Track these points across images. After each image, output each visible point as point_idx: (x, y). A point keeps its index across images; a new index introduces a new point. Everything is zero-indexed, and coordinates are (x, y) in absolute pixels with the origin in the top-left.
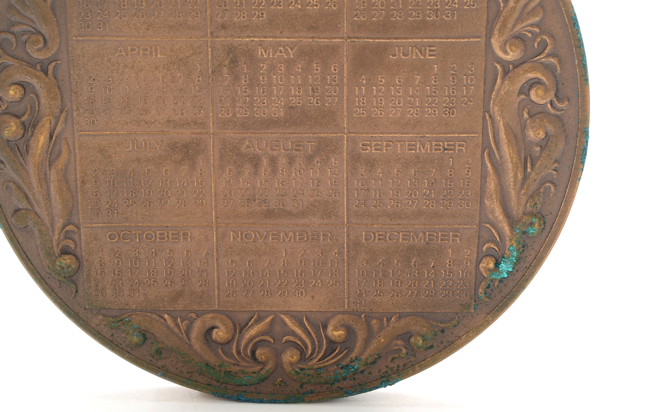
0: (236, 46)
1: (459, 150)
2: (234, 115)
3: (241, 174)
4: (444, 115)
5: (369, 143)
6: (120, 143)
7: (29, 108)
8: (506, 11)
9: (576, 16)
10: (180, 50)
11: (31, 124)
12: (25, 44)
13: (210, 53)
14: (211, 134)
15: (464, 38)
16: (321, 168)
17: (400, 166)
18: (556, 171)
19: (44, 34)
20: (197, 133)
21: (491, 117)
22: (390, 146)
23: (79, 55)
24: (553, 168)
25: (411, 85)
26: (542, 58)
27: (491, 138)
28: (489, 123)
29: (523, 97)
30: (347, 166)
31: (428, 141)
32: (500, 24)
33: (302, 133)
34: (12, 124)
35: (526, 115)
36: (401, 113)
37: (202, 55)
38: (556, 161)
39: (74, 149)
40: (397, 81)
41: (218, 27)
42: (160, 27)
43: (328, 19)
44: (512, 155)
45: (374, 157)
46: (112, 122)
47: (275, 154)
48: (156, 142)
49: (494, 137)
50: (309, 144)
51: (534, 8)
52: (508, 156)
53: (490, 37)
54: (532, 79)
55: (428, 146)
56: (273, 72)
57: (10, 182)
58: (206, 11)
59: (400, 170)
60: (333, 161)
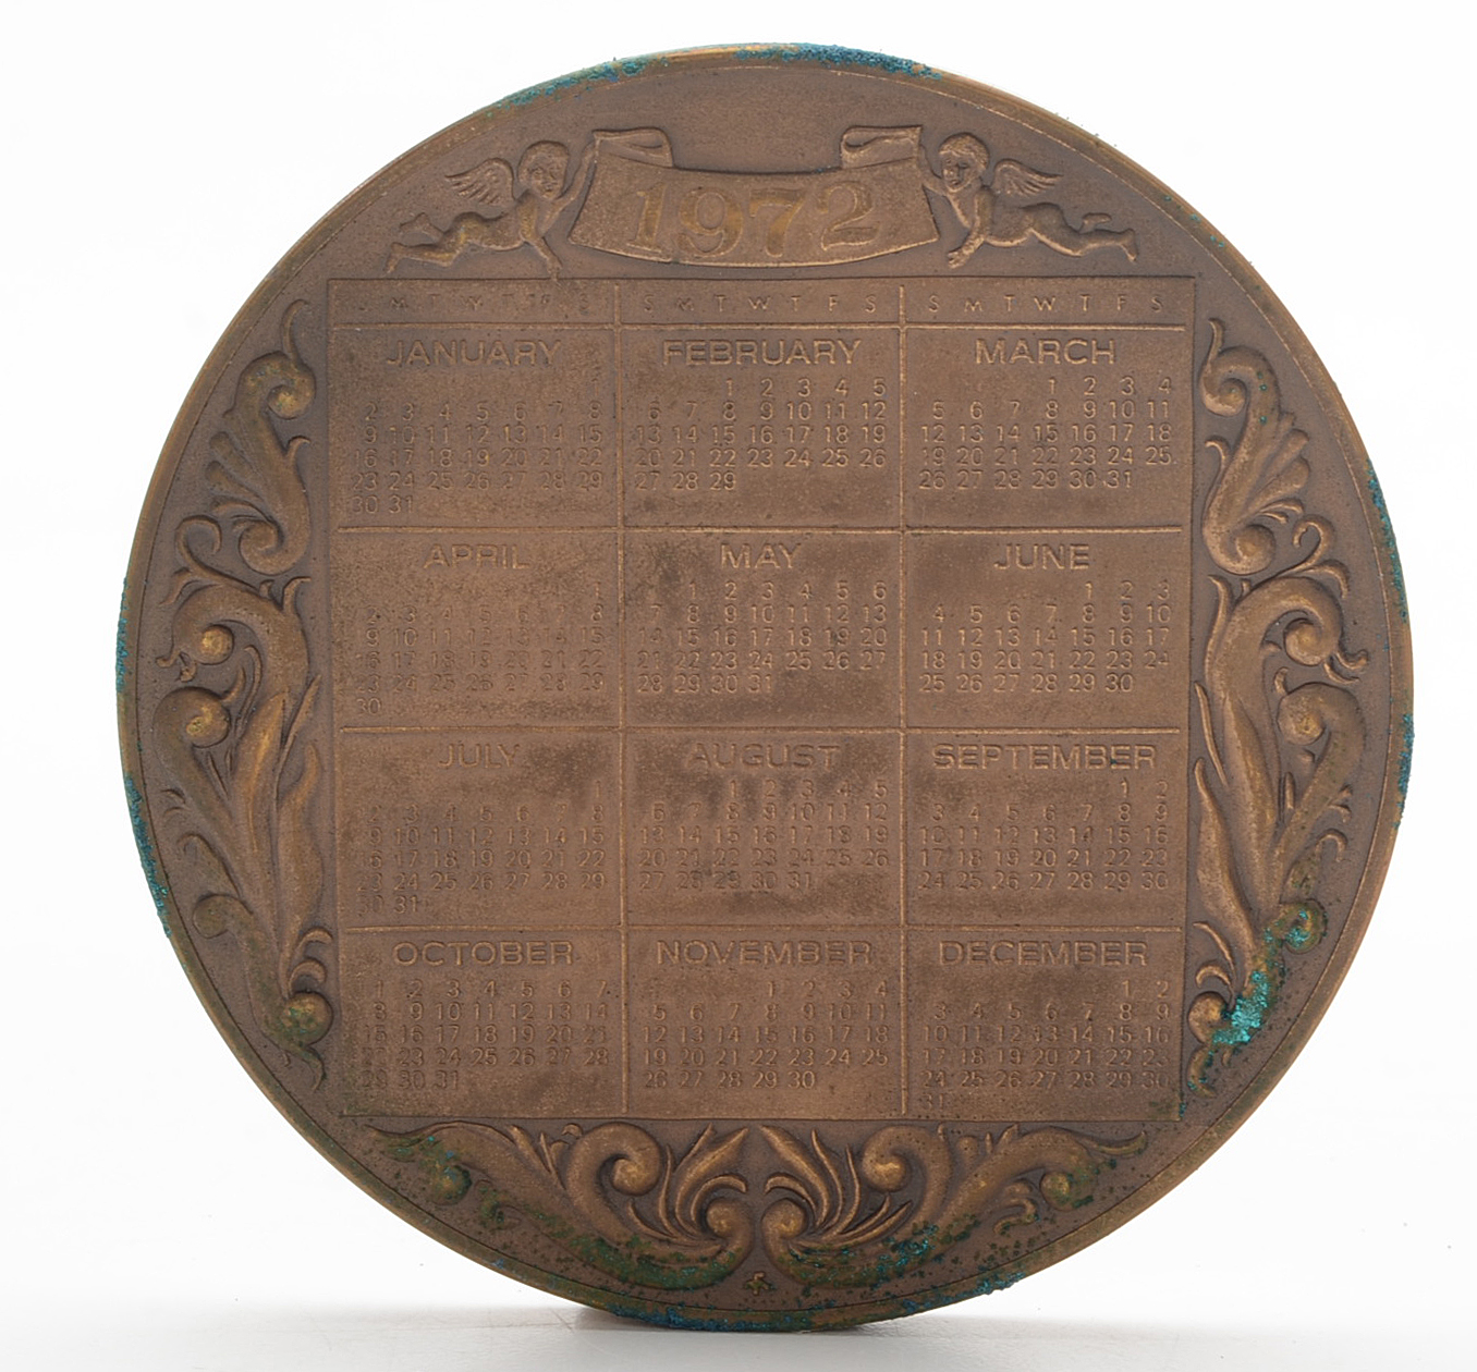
0: (676, 544)
1: (1140, 764)
2: (669, 689)
3: (682, 817)
4: (1108, 689)
5: (950, 748)
6: (428, 751)
7: (241, 676)
8: (1231, 470)
9: (1376, 480)
10: (559, 553)
11: (245, 711)
12: (240, 541)
13: (621, 560)
14: (621, 731)
15: (1147, 527)
16: (850, 803)
17: (1017, 799)
18: (1346, 807)
19: (280, 522)
20: (592, 729)
21: (1206, 694)
22: (995, 756)
23: (350, 565)
24: (1339, 801)
25: (1037, 626)
26: (1311, 568)
27: (1207, 738)
28: (1202, 706)
29: (1272, 649)
30: (906, 798)
31: (1077, 745)
32: (1221, 497)
33: (810, 728)
34: (204, 709)
35: (1279, 689)
36: (1018, 685)
37: (604, 564)
38: (1345, 787)
39: (332, 765)
40: (1009, 618)
41: (639, 506)
42: (519, 507)
43: (866, 489)
44: (1252, 773)
45: (962, 780)
46: (414, 707)
47: (754, 775)
48: (503, 749)
49: (1214, 736)
50: (826, 751)
51: (1289, 467)
52: (1244, 776)
53: (1202, 525)
54: (1291, 611)
55: (1075, 754)
56: (750, 599)
57: (192, 834)
58: (615, 474)
59: (1017, 807)
60: (877, 788)
